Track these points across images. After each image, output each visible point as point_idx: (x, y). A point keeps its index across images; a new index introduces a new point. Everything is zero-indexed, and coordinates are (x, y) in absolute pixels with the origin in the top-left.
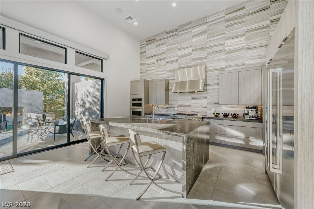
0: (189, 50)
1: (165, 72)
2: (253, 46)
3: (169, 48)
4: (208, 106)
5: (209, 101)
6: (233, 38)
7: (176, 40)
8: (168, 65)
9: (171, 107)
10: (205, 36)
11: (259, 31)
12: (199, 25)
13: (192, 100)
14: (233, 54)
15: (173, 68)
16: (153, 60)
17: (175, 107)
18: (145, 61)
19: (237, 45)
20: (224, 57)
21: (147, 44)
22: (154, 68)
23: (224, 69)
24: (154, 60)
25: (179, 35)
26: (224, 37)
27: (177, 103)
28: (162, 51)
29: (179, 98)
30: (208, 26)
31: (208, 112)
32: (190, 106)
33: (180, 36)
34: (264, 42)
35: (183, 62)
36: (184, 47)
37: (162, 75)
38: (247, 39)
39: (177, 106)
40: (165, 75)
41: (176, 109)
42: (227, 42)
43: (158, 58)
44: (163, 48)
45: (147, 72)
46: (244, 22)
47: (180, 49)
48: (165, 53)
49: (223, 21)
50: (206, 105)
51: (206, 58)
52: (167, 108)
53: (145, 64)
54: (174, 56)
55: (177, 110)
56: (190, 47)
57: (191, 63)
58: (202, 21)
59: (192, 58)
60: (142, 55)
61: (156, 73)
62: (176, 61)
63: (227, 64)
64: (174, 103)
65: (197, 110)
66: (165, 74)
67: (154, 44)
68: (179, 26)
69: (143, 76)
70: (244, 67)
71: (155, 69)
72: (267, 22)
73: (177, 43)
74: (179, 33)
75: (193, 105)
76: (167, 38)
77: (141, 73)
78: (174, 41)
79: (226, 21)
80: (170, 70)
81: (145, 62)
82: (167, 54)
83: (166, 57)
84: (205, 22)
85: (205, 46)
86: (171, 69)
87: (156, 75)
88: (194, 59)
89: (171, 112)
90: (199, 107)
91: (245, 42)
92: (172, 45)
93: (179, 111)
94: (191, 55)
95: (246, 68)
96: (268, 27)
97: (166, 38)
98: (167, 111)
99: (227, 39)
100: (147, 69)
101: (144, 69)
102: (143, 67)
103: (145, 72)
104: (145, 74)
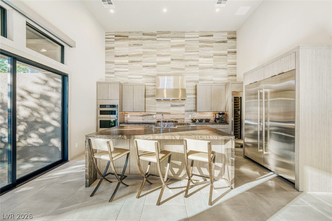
0: (168, 59)
1: (141, 77)
2: (218, 67)
3: (146, 51)
4: (185, 113)
5: (186, 109)
6: (205, 57)
7: (154, 44)
8: (145, 69)
9: (148, 115)
10: (182, 49)
11: (222, 57)
12: (177, 37)
13: (171, 108)
14: (205, 70)
15: (151, 73)
16: (125, 60)
17: (153, 115)
18: (114, 60)
19: (207, 63)
20: (198, 72)
21: (116, 40)
22: (127, 70)
23: (198, 81)
24: (127, 61)
25: (158, 41)
26: (198, 55)
27: (155, 110)
28: (137, 52)
29: (157, 105)
30: (186, 41)
31: (185, 118)
32: (170, 114)
33: (158, 42)
34: (225, 66)
35: (162, 69)
36: (162, 54)
37: (137, 80)
38: (214, 61)
39: (156, 113)
40: (142, 80)
41: (154, 116)
42: (201, 60)
43: (132, 59)
44: (138, 50)
45: (116, 74)
46: (213, 47)
47: (158, 55)
48: (141, 55)
49: (198, 40)
50: (184, 112)
51: (183, 69)
52: (143, 116)
53: (113, 63)
54: (152, 61)
55: (156, 118)
56: (169, 55)
57: (170, 72)
58: (180, 35)
59: (171, 67)
60: (107, 51)
61: (130, 76)
62: (154, 66)
63: (201, 78)
64: (152, 110)
65: (175, 117)
66: (142, 78)
67: (127, 43)
68: (157, 32)
69: (111, 77)
70: (212, 82)
71: (128, 71)
72: (226, 52)
73: (156, 49)
74: (158, 39)
75: (172, 113)
76: (143, 40)
77: (107, 73)
78: (152, 45)
79: (200, 42)
80: (147, 75)
82: (143, 57)
83: (142, 60)
84: (183, 36)
85: (183, 58)
86: (149, 74)
87: (129, 78)
88: (172, 69)
89: (149, 120)
90: (178, 114)
91: (213, 62)
92: (150, 48)
93: (157, 118)
94: (170, 64)
95: (214, 83)
96: (226, 55)
97: (142, 40)
98: (144, 119)
99: (200, 57)
100: (116, 69)
101: (111, 69)
102: (109, 66)
103: (113, 73)
104: (113, 76)
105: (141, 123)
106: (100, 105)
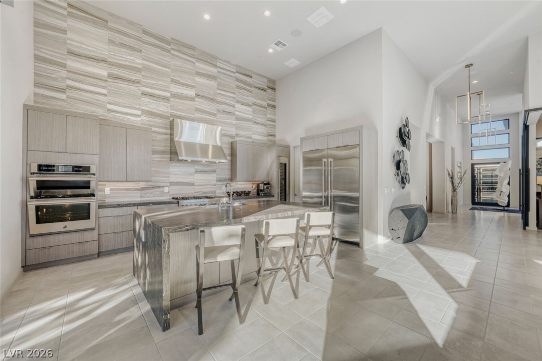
0: (191, 93)
1: (139, 113)
2: (257, 121)
3: (150, 66)
4: (217, 183)
5: (218, 176)
6: (243, 104)
7: (165, 59)
8: (146, 100)
9: (154, 187)
10: (213, 83)
11: (262, 109)
12: (206, 61)
13: (195, 175)
14: (242, 122)
15: (160, 111)
17: (163, 187)
18: (65, 60)
19: (246, 114)
20: (234, 122)
21: (71, 15)
22: (105, 91)
23: (234, 137)
24: (105, 73)
25: (173, 55)
26: (234, 98)
27: (168, 179)
28: (129, 62)
29: (171, 170)
30: (218, 72)
31: (217, 192)
32: (193, 184)
33: (173, 57)
34: (264, 121)
35: (181, 108)
36: (181, 81)
37: (129, 117)
38: (254, 112)
39: (169, 184)
40: (139, 119)
41: (166, 190)
42: (238, 106)
43: (116, 71)
44: (132, 58)
45: (72, 93)
46: (251, 92)
47: (173, 81)
48: (139, 70)
49: (235, 77)
50: (215, 182)
51: (214, 115)
52: (143, 189)
53: (64, 66)
54: (160, 87)
55: (169, 192)
56: (194, 87)
57: (194, 114)
58: (210, 59)
59: (196, 106)
60: (40, 30)
61: (109, 106)
62: (166, 99)
63: (237, 132)
64: (161, 179)
65: (203, 190)
66: (139, 116)
67: (105, 34)
68: (172, 38)
69: (54, 97)
70: (251, 140)
71: (105, 95)
72: (265, 104)
73: (169, 68)
74: (172, 52)
75: (197, 183)
76: (144, 43)
77: (38, 85)
78: (161, 59)
79: (238, 80)
80: (150, 111)
81: (64, 62)
82: (143, 76)
83: (140, 81)
84: (215, 63)
85: (214, 97)
86: (155, 111)
87: (110, 110)
88: (197, 110)
89: (154, 197)
90: (206, 185)
91: (251, 113)
92: (157, 64)
93: (171, 193)
94: (194, 101)
95: (253, 142)
96: (266, 108)
97: (140, 41)
98: (143, 195)
99: (238, 102)
100: (69, 82)
101: (55, 79)
102: (49, 71)
103: (62, 90)
104: (63, 96)
105: (150, 203)
106: (40, 166)
